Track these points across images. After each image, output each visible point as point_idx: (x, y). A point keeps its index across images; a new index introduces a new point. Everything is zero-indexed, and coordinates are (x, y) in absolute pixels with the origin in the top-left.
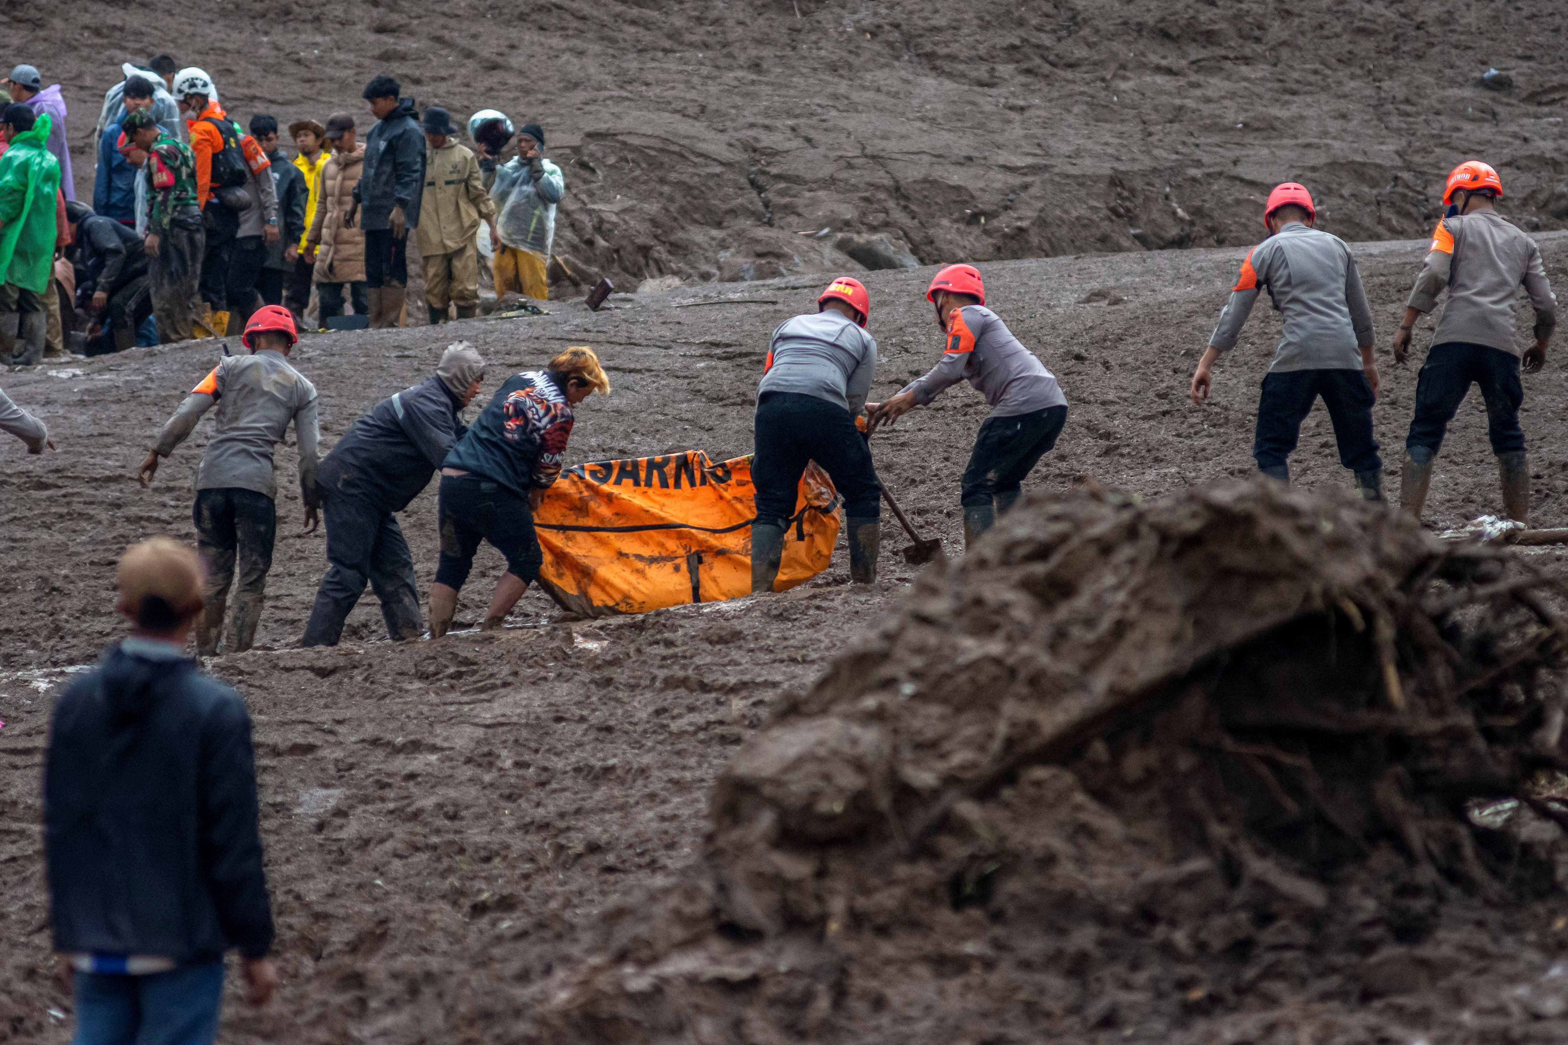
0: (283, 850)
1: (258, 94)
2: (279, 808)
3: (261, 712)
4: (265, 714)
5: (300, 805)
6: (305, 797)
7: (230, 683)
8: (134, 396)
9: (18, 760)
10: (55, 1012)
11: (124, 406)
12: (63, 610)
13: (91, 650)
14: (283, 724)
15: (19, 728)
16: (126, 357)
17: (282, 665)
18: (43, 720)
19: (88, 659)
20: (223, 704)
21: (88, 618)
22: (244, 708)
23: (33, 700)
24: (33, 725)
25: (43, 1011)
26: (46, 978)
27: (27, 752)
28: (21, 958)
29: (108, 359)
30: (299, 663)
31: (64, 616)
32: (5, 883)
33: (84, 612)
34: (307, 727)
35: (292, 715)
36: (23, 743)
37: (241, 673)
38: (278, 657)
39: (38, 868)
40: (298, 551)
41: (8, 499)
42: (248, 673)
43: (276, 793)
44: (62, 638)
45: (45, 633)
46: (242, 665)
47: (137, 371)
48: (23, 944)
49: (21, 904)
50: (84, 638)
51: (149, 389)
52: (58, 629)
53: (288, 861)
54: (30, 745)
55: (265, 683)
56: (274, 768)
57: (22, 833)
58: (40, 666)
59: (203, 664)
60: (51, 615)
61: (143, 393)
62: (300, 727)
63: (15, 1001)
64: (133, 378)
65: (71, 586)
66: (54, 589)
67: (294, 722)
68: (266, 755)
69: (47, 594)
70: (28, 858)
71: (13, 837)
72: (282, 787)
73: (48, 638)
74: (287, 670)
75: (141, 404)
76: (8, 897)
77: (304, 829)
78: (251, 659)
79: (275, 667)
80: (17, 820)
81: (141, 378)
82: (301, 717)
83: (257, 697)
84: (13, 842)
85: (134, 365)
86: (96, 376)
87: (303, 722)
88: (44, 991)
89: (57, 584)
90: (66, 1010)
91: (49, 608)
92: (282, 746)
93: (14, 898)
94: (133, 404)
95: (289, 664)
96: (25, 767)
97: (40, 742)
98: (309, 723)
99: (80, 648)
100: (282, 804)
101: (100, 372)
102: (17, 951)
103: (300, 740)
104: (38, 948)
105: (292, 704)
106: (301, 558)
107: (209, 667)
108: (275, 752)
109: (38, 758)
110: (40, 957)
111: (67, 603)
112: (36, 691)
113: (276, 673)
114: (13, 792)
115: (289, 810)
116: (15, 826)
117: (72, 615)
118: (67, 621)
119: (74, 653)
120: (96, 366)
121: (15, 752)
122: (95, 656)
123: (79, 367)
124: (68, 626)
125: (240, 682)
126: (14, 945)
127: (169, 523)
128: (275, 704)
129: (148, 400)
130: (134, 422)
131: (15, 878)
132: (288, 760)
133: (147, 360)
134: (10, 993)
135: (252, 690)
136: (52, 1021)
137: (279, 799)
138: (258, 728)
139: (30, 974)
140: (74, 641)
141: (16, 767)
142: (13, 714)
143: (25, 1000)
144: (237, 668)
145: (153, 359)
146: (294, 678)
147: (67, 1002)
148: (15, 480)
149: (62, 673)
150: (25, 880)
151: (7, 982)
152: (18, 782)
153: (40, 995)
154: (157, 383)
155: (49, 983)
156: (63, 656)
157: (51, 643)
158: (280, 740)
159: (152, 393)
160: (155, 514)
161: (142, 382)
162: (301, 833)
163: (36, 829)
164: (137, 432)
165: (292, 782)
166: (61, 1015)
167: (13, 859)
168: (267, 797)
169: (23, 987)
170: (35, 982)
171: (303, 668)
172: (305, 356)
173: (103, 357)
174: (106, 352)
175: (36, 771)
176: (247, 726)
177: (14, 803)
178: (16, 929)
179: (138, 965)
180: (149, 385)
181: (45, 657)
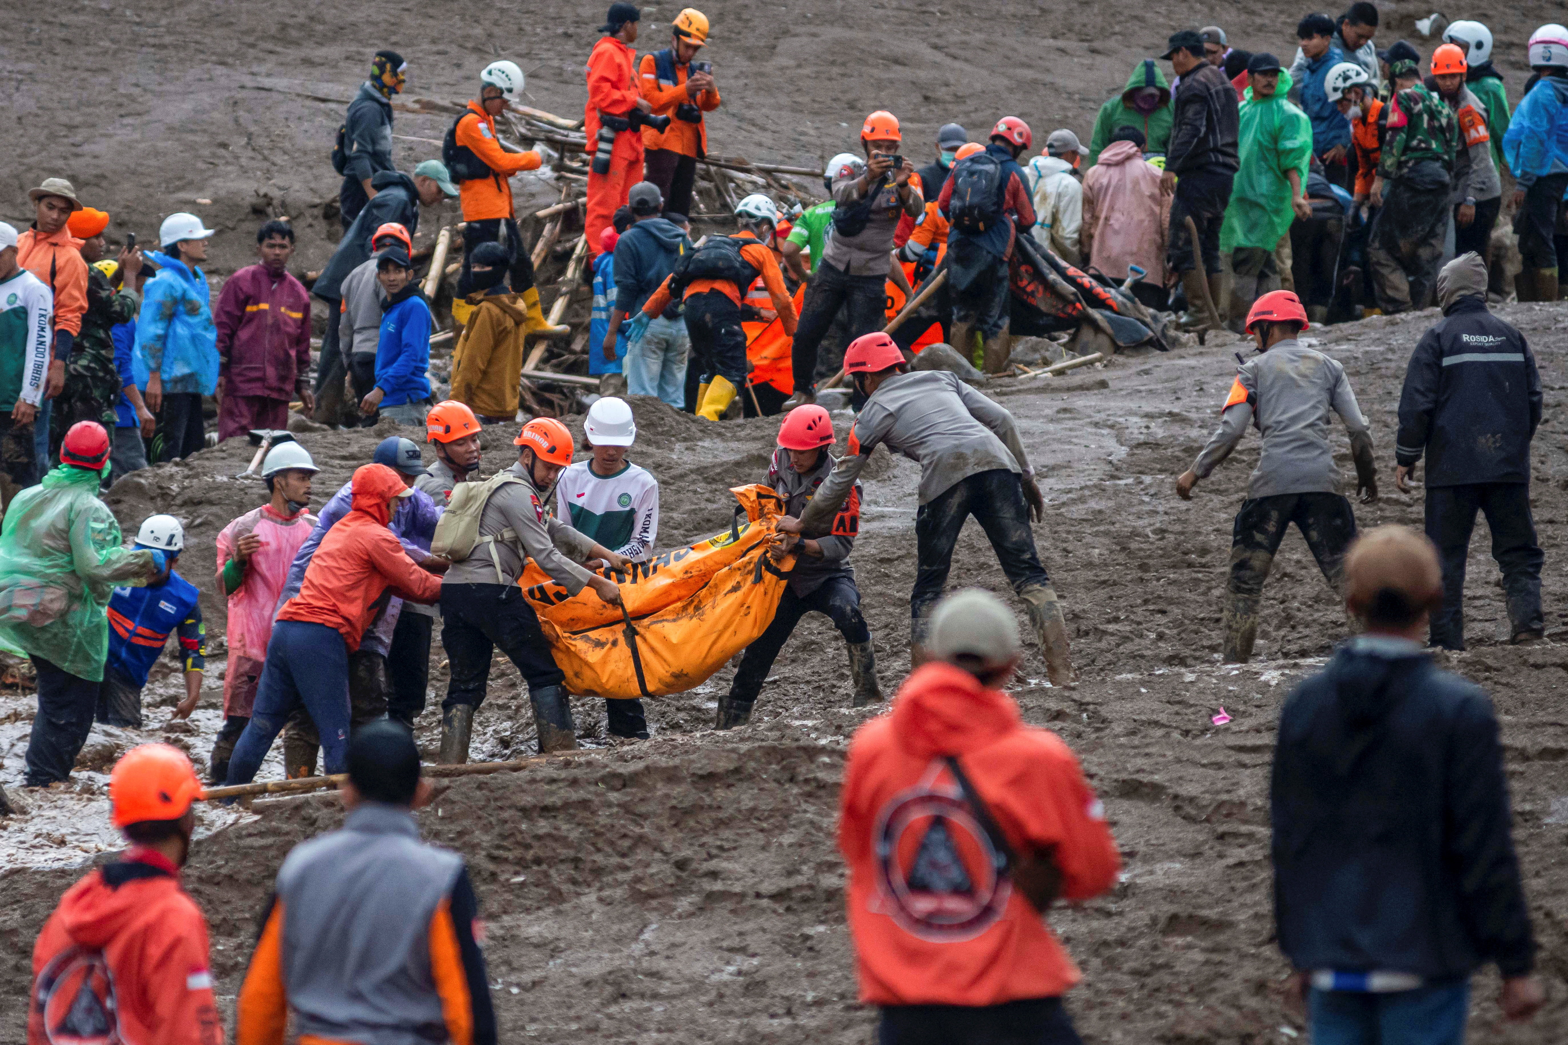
0: (1533, 862)
1: (1516, 41)
2: (1529, 817)
3: (1507, 712)
4: (1512, 714)
5: (1550, 814)
6: (1555, 806)
7: (1476, 680)
8: (1373, 368)
9: (1246, 758)
10: (1287, 1030)
11: (1363, 379)
12: (1294, 597)
13: (1325, 641)
14: (1531, 726)
15: (1247, 723)
16: (1366, 326)
17: (1532, 660)
18: (1271, 715)
19: (1321, 650)
20: (1466, 702)
21: (1321, 606)
22: (1490, 706)
23: (1263, 694)
24: (1262, 721)
25: (1274, 1028)
26: (1279, 993)
27: (1255, 749)
28: (1250, 970)
29: (1346, 327)
30: (1550, 659)
31: (1296, 604)
32: (1233, 889)
33: (1317, 600)
34: (1559, 730)
35: (1541, 716)
36: (1251, 741)
37: (1488, 669)
38: (1530, 653)
39: (1265, 875)
40: (1549, 537)
41: (1238, 478)
42: (1496, 670)
43: (1524, 800)
44: (1293, 627)
45: (1275, 622)
46: (1490, 661)
47: (1377, 341)
48: (1253, 955)
49: (1251, 912)
50: (1316, 628)
51: (1390, 360)
52: (1289, 618)
53: (1537, 874)
54: (1259, 742)
55: (1513, 682)
56: (1522, 773)
57: (1250, 836)
58: (1272, 657)
59: (1447, 659)
60: (1282, 602)
61: (1383, 365)
62: (1551, 730)
63: (1245, 1017)
64: (1373, 348)
65: (1303, 572)
66: (1285, 575)
67: (1544, 724)
68: (1513, 759)
69: (1278, 580)
70: (1256, 863)
71: (1241, 841)
72: (1531, 795)
73: (1278, 628)
74: (1536, 666)
75: (1381, 377)
76: (1236, 904)
77: (1556, 841)
78: (1500, 654)
79: (1525, 663)
80: (1245, 822)
81: (1381, 348)
82: (1552, 719)
83: (1502, 697)
84: (1241, 846)
85: (1374, 335)
86: (1333, 346)
87: (1553, 724)
88: (1276, 1007)
89: (1289, 570)
90: (1298, 1028)
91: (1280, 595)
92: (1532, 750)
93: (1243, 905)
94: (1372, 376)
95: (1540, 661)
96: (1255, 766)
97: (1268, 739)
98: (1561, 725)
99: (1312, 637)
100: (1531, 813)
101: (1337, 341)
102: (1245, 963)
103: (1551, 744)
104: (1268, 960)
105: (1541, 705)
106: (1553, 546)
107: (1455, 662)
108: (1524, 756)
109: (1268, 757)
110: (1271, 969)
111: (1299, 590)
112: (1267, 684)
113: (1525, 670)
114: (1242, 792)
115: (1538, 819)
116: (1244, 829)
117: (1304, 604)
118: (1299, 610)
119: (1307, 644)
120: (1333, 336)
121: (1241, 749)
122: (1329, 647)
123: (1315, 336)
124: (1300, 615)
125: (1486, 679)
126: (1243, 956)
127: (1410, 506)
128: (1523, 704)
129: (1389, 372)
130: (1374, 396)
131: (1245, 884)
132: (1537, 765)
133: (1389, 329)
134: (1239, 1008)
135: (1499, 687)
136: (1285, 1039)
137: (1528, 807)
138: (1506, 730)
139: (1260, 987)
140: (1306, 632)
141: (1245, 766)
142: (1242, 708)
143: (1255, 1016)
144: (1483, 663)
145: (1395, 328)
146: (1543, 675)
147: (1300, 1021)
148: (1245, 458)
149: (1296, 666)
150: (1253, 887)
151: (1236, 996)
152: (1247, 782)
153: (1271, 1012)
154: (1399, 354)
155: (1280, 999)
156: (1294, 647)
157: (1282, 633)
158: (1529, 744)
159: (1393, 365)
160: (1394, 496)
161: (1382, 353)
162: (1551, 845)
163: (1264, 832)
164: (1376, 407)
165: (1542, 789)
166: (1293, 1033)
167: (1241, 864)
168: (1518, 805)
169: (1252, 1002)
170: (1266, 997)
171: (1554, 665)
172: (1561, 325)
173: (1342, 326)
174: (1345, 320)
175: (1267, 770)
176: (1492, 727)
177: (1243, 804)
178: (1244, 938)
179: (1379, 982)
180: (1390, 356)
181: (1275, 648)
